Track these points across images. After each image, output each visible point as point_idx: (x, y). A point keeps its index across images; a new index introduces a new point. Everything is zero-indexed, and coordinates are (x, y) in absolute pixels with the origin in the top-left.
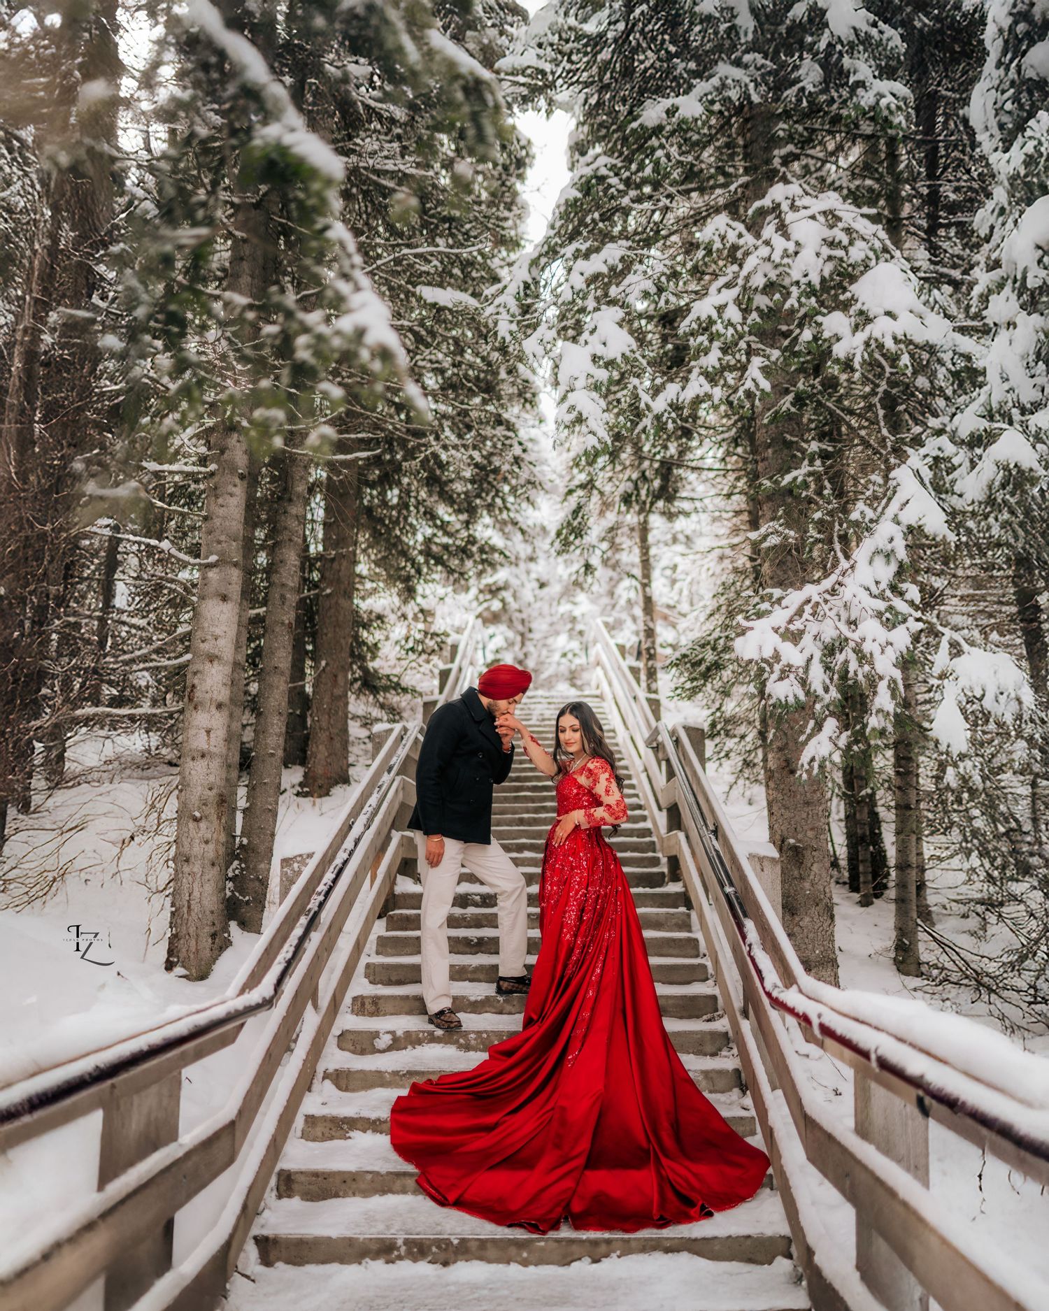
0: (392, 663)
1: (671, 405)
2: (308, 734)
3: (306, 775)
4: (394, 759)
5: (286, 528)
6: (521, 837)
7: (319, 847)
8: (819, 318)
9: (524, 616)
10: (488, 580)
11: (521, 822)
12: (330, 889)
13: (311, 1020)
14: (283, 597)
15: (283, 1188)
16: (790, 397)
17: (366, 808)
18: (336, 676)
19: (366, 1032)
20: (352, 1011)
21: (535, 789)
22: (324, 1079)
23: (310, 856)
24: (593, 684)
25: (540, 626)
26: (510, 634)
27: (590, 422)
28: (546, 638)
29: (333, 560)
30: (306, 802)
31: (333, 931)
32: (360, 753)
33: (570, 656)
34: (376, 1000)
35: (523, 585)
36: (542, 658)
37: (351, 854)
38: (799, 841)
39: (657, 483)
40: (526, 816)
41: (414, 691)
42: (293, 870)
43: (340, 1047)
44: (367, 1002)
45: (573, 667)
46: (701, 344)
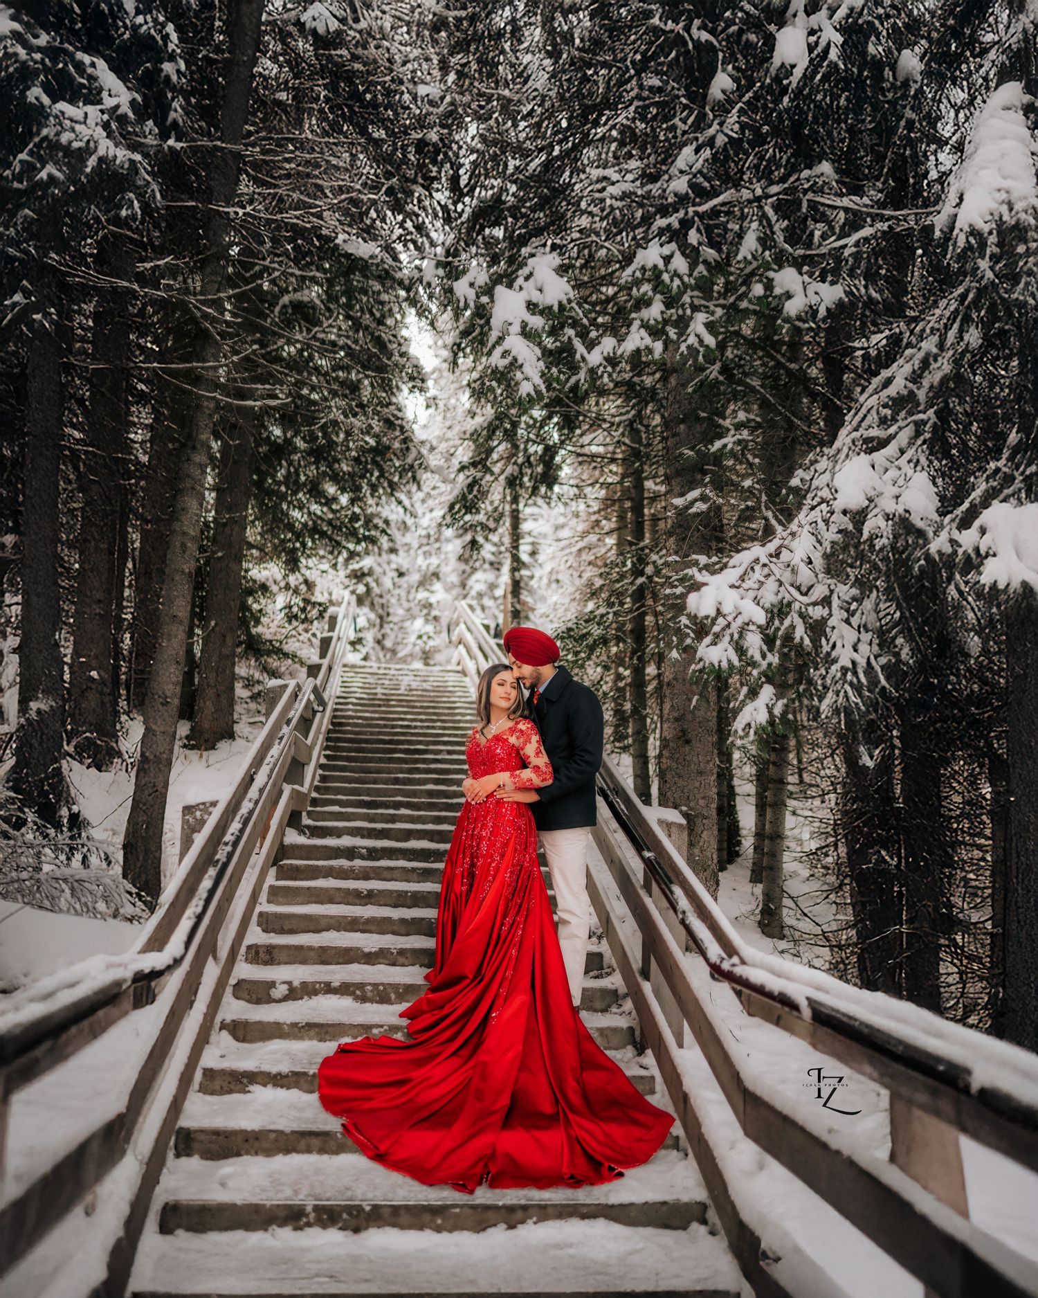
0: (272, 630)
1: (606, 359)
2: (196, 690)
3: (192, 729)
4: (292, 712)
5: (188, 476)
6: (397, 795)
7: (224, 795)
8: (771, 274)
9: (383, 601)
10: (355, 566)
11: (397, 781)
12: (238, 839)
13: (211, 972)
14: (183, 545)
15: (181, 1146)
16: (718, 366)
17: (268, 759)
18: (224, 636)
19: (262, 982)
20: (246, 960)
21: (407, 751)
22: (221, 1029)
23: (214, 804)
24: (454, 661)
25: (398, 612)
26: (372, 616)
27: (525, 369)
28: (403, 621)
29: (225, 524)
30: (193, 754)
31: (233, 881)
32: (243, 711)
33: (425, 638)
34: (270, 949)
35: (385, 573)
36: (399, 640)
37: (257, 803)
38: (691, 809)
39: (540, 469)
40: (401, 775)
41: (294, 656)
42: (195, 818)
43: (237, 997)
44: (261, 950)
45: (427, 648)
46: (645, 294)
